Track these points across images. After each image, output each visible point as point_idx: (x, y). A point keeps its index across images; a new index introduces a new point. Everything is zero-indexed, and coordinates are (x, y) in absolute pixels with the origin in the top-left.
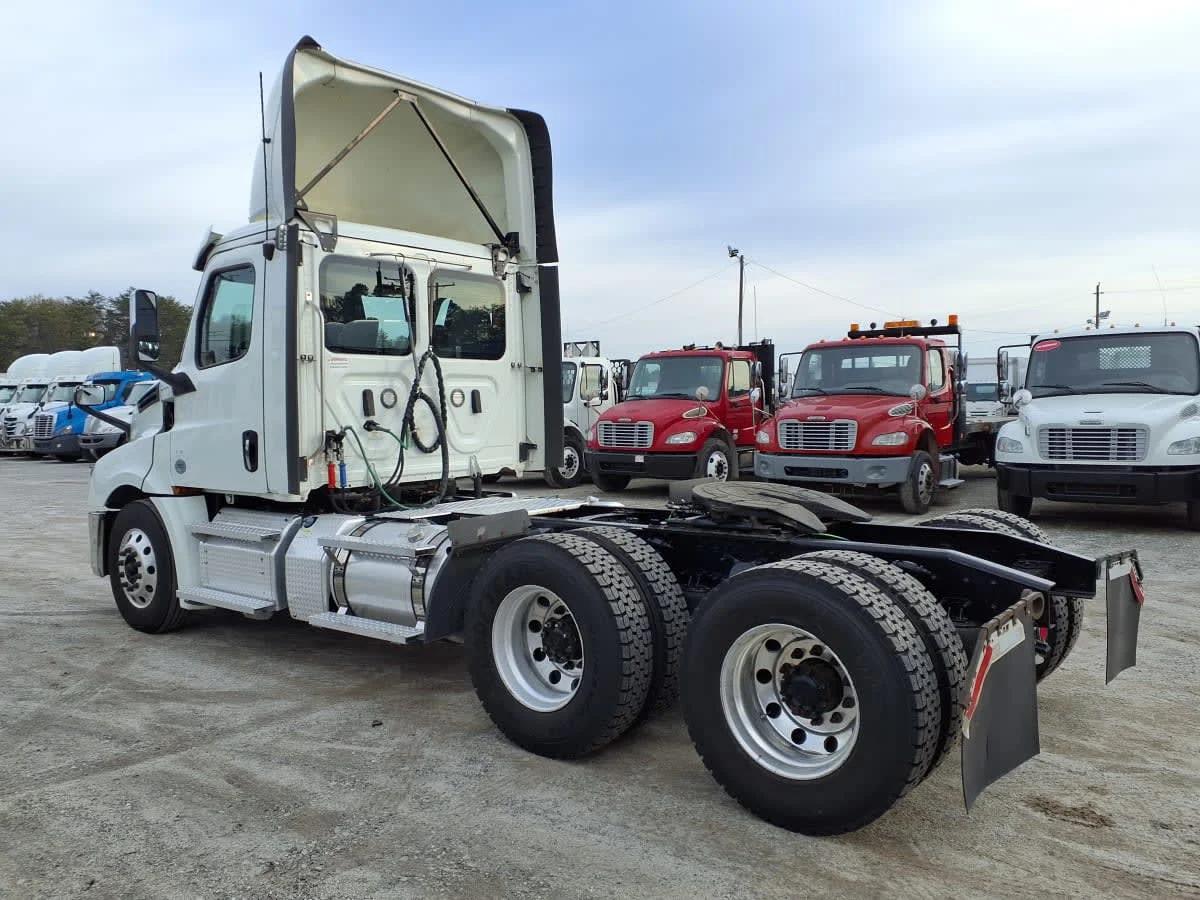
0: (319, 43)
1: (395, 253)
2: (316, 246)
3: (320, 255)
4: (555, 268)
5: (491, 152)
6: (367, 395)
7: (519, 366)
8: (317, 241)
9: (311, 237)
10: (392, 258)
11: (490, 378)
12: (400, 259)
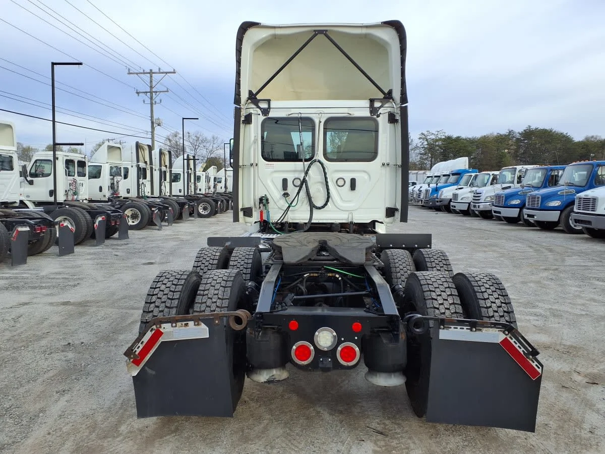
0: (259, 22)
1: (298, 112)
2: (259, 114)
3: (262, 118)
4: (406, 107)
5: (380, 47)
6: (285, 181)
7: (388, 165)
8: (260, 112)
9: (257, 111)
10: (297, 115)
11: (365, 172)
12: (300, 115)
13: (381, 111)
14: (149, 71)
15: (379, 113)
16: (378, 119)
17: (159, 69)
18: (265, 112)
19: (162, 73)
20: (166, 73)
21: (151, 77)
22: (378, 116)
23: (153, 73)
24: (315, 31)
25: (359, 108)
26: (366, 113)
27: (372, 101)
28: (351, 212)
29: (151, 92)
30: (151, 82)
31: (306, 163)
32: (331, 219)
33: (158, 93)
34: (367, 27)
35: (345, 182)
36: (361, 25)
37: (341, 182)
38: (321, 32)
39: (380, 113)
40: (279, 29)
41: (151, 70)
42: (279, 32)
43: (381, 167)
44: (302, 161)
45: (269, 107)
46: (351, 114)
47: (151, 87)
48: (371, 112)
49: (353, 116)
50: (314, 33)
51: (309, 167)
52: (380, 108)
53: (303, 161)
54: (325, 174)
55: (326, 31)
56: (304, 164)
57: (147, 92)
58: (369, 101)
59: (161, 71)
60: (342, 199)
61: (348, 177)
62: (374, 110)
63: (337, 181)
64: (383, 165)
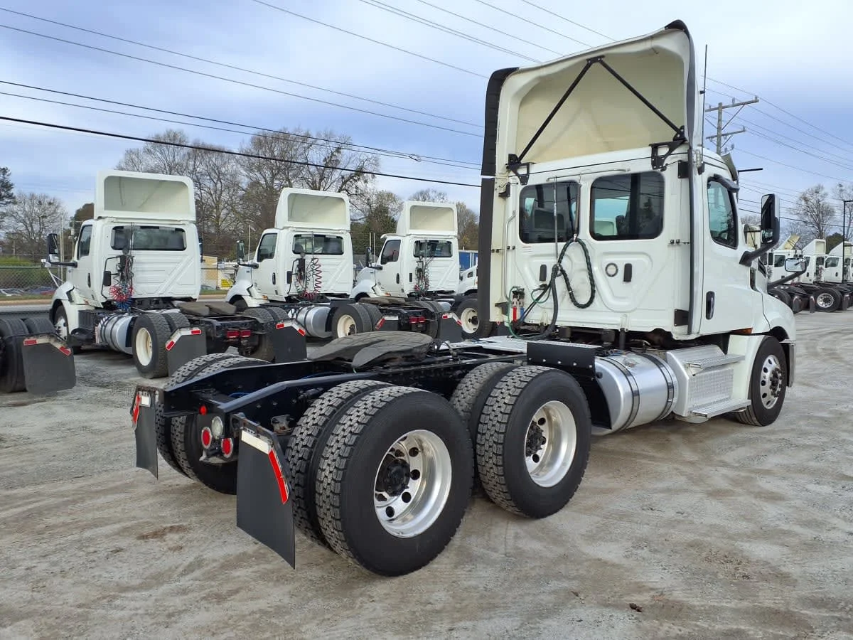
13: (668, 161)
14: (717, 106)
15: (664, 165)
16: (664, 173)
17: (733, 100)
18: (524, 179)
19: (738, 105)
20: (744, 104)
21: (720, 113)
22: (664, 169)
23: (724, 107)
24: (588, 60)
25: (637, 160)
26: (646, 166)
27: (655, 147)
28: (624, 313)
29: (719, 136)
30: (720, 120)
31: (559, 244)
32: (598, 324)
33: (728, 137)
34: (652, 37)
35: (617, 270)
36: (643, 37)
37: (612, 270)
38: (594, 60)
39: (667, 165)
40: (545, 69)
41: (720, 104)
42: (544, 72)
43: (668, 246)
44: (554, 242)
45: (528, 173)
46: (625, 171)
47: (719, 129)
48: (653, 164)
49: (629, 172)
50: (586, 63)
51: (565, 249)
52: (665, 156)
53: (556, 240)
54: (587, 258)
55: (603, 56)
56: (557, 246)
57: (712, 137)
58: (650, 148)
59: (736, 102)
60: (613, 295)
61: (621, 262)
62: (657, 161)
63: (606, 268)
64: (672, 242)
